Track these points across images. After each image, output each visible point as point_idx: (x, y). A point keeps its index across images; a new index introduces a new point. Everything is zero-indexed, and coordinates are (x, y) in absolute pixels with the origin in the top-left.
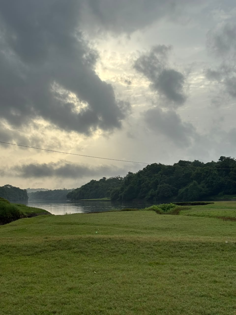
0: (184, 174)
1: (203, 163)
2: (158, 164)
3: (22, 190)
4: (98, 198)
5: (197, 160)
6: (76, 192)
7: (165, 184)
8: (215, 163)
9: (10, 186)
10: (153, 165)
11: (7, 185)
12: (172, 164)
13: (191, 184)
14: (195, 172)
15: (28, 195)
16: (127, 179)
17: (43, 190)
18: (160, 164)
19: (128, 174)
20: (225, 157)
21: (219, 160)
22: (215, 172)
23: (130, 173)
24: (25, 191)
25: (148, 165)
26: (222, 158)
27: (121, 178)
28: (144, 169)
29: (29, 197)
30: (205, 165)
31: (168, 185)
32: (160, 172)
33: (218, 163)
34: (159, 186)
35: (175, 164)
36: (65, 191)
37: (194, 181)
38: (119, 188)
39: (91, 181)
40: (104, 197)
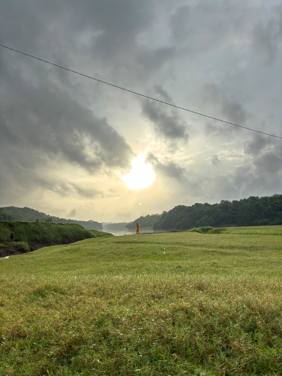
0: (198, 212)
1: (210, 204)
2: (182, 205)
3: (99, 223)
4: (145, 227)
5: (206, 202)
6: (132, 224)
7: (187, 218)
8: (218, 204)
9: (92, 221)
10: (179, 206)
11: (90, 220)
12: (191, 205)
13: (204, 218)
14: (206, 210)
15: (103, 226)
16: (163, 215)
17: (112, 223)
18: (183, 206)
19: (163, 212)
20: (224, 201)
21: (221, 202)
22: (219, 210)
23: (164, 211)
24: (101, 224)
25: (176, 206)
26: (222, 201)
27: (159, 215)
28: (173, 209)
29: (103, 227)
30: (212, 205)
31: (189, 218)
32: (183, 211)
33: (220, 204)
34: (183, 219)
35: (193, 205)
36: (125, 223)
37: (206, 216)
38: (158, 221)
39: (141, 217)
40: (149, 227)
